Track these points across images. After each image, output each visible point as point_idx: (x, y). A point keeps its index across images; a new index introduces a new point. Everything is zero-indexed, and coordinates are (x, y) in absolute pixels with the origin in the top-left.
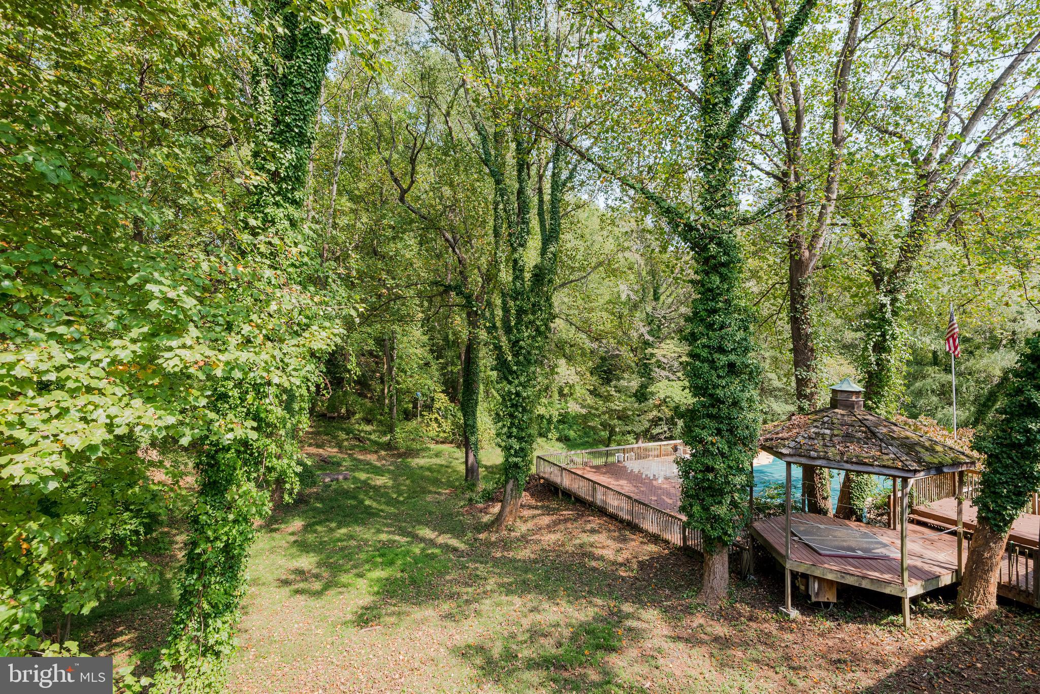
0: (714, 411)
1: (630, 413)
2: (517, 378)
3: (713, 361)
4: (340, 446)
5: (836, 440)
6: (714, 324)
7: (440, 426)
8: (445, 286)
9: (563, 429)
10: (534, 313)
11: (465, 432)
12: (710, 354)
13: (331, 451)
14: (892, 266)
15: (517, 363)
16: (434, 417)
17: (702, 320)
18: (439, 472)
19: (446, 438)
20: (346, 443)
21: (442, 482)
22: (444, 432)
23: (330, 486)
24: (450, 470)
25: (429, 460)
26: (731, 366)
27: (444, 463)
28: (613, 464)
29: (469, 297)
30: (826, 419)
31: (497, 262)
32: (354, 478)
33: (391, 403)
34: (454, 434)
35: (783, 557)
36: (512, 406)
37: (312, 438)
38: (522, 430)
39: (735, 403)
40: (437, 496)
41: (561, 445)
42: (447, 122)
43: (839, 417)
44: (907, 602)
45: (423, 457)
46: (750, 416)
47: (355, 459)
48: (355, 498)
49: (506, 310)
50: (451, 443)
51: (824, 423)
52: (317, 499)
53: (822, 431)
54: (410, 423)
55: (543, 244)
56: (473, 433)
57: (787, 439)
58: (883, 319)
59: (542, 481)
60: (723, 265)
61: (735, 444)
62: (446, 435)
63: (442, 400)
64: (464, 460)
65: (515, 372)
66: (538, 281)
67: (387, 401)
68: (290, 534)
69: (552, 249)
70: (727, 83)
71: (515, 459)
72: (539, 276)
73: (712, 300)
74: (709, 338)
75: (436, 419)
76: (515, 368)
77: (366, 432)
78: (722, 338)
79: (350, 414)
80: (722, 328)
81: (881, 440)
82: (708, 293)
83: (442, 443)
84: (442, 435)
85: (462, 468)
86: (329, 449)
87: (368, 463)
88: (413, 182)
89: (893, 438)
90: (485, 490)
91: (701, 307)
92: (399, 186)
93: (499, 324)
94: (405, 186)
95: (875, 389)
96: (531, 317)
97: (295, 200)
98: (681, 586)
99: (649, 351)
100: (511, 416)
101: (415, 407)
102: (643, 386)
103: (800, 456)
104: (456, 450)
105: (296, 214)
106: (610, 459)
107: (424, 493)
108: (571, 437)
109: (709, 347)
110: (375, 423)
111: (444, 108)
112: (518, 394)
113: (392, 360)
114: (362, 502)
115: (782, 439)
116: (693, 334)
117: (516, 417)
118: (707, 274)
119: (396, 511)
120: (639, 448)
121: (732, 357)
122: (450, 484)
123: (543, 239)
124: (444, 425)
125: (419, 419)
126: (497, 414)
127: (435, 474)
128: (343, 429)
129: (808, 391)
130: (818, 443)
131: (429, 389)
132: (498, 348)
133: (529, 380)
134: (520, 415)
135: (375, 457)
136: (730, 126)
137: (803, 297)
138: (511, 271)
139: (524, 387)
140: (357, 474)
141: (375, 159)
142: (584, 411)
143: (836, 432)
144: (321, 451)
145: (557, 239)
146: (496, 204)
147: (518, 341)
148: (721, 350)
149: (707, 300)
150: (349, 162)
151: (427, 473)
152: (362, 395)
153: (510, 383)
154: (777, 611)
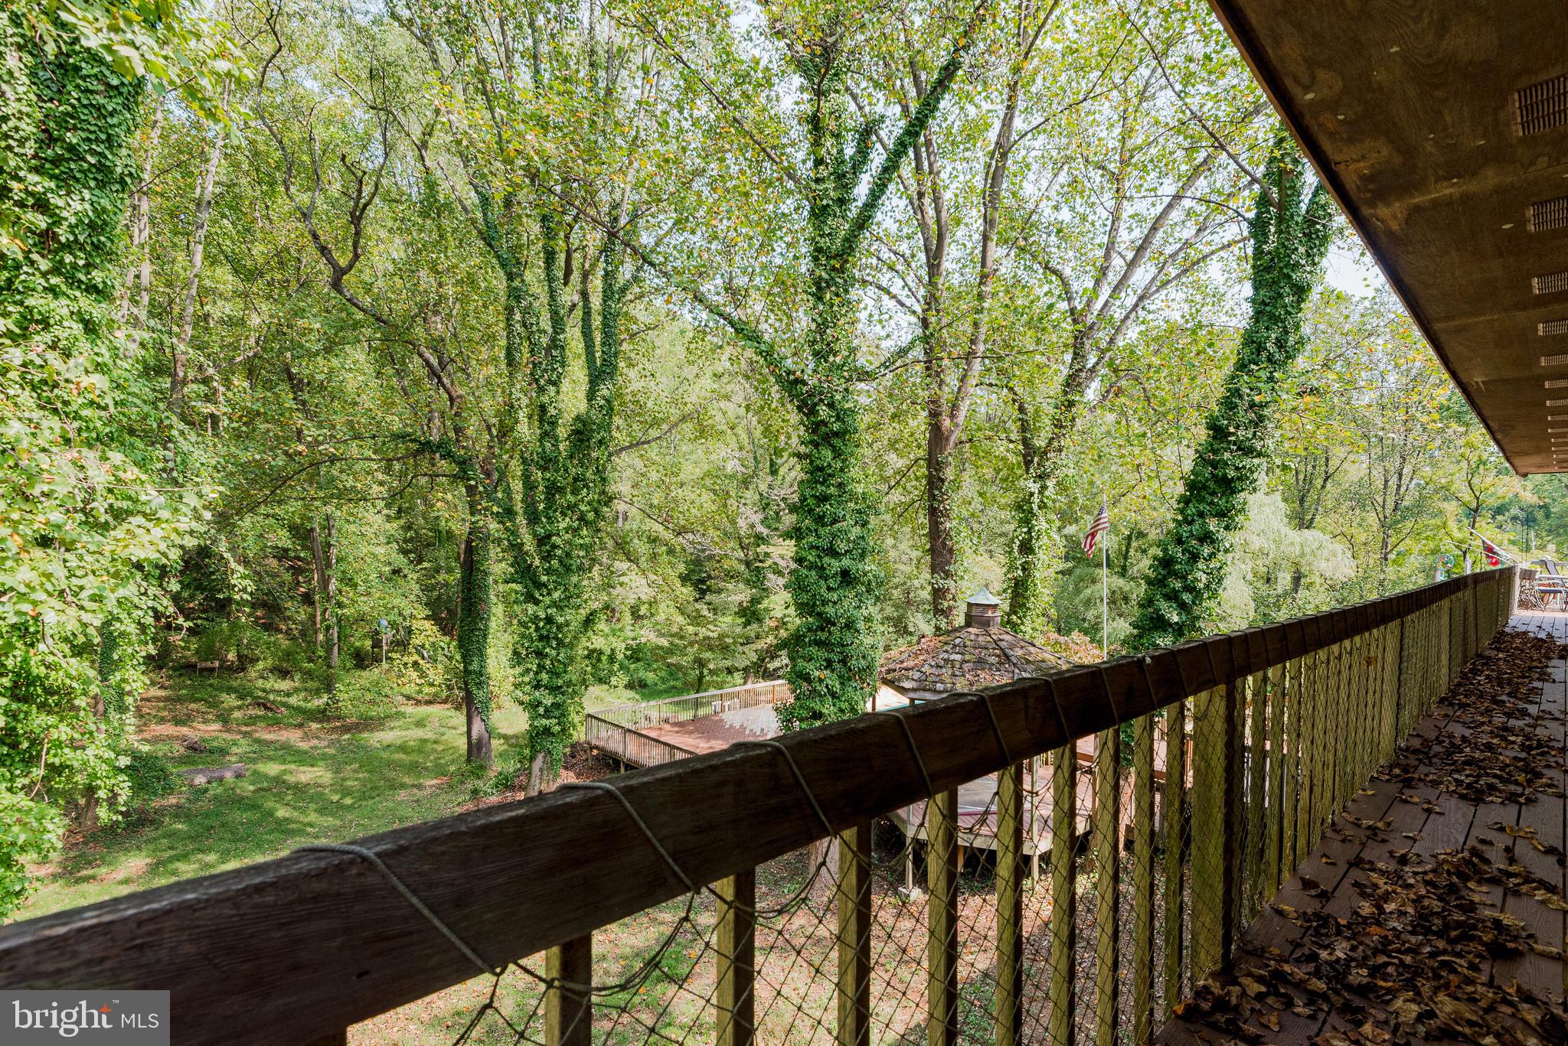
0: (822, 636)
1: (729, 641)
2: (549, 594)
3: (822, 568)
4: (224, 719)
5: (966, 667)
6: (824, 516)
7: (423, 675)
8: (421, 443)
9: (637, 670)
10: (575, 492)
11: (466, 684)
12: (819, 557)
13: (207, 730)
14: (1043, 444)
15: (549, 572)
16: (410, 660)
17: (810, 511)
18: (420, 751)
19: (436, 695)
20: (237, 714)
21: (426, 769)
22: (432, 685)
23: (206, 791)
24: (440, 748)
25: (404, 733)
26: (845, 573)
27: (430, 736)
28: (706, 717)
29: (464, 462)
30: (958, 641)
31: (512, 407)
32: (255, 772)
33: (328, 640)
34: (450, 688)
35: (904, 822)
36: (541, 638)
37: (164, 708)
38: (558, 675)
39: (850, 625)
40: (415, 791)
41: (631, 694)
42: (422, 158)
43: (973, 637)
44: (1036, 860)
45: (392, 729)
46: (868, 641)
47: (258, 741)
48: (255, 807)
49: (529, 486)
50: (445, 702)
51: (955, 646)
52: (177, 816)
53: (952, 657)
54: (365, 674)
55: (591, 382)
56: (479, 685)
57: (912, 669)
58: (1031, 511)
59: (595, 752)
60: (836, 434)
61: (849, 679)
62: (433, 690)
63: (426, 632)
64: (465, 729)
65: (545, 585)
66: (582, 441)
67: (321, 637)
68: (121, 883)
69: (605, 392)
70: (844, 180)
71: (545, 722)
72: (583, 434)
73: (822, 484)
74: (818, 537)
75: (415, 663)
76: (544, 578)
77: (278, 692)
78: (834, 536)
79: (245, 662)
80: (835, 521)
81: (1015, 665)
82: (817, 474)
83: (429, 703)
84: (426, 690)
85: (462, 744)
86: (202, 727)
87: (286, 747)
88: (356, 256)
89: (1028, 662)
90: (500, 774)
91: (808, 492)
92: (331, 262)
93: (519, 508)
94: (343, 262)
95: (1021, 600)
96: (571, 498)
97: (95, 287)
98: (782, 878)
99: (762, 549)
100: (539, 654)
101: (377, 644)
102: (755, 601)
103: (924, 690)
104: (453, 713)
105: (97, 311)
106: (701, 712)
107: (393, 788)
108: (649, 682)
109: (817, 548)
110: (297, 677)
111: (417, 133)
112: (549, 620)
113: (329, 565)
114: (270, 813)
115: (907, 669)
116: (798, 530)
117: (547, 655)
118: (816, 445)
119: (338, 823)
120: (748, 691)
121: (846, 562)
122: (439, 770)
123: (590, 375)
124: (431, 673)
125: (385, 665)
126: (516, 653)
127: (414, 757)
128: (230, 690)
129: (946, 604)
130: (946, 672)
131: (400, 614)
132: (516, 547)
133: (568, 598)
134: (554, 652)
135: (299, 733)
136: (846, 240)
137: (943, 481)
138: (537, 423)
139: (560, 608)
140: (261, 767)
141: (282, 204)
142: (664, 642)
143: (967, 657)
144: (184, 730)
145: (611, 375)
146: (510, 311)
147: (549, 536)
148: (832, 552)
149: (817, 482)
150: (229, 200)
151: (399, 756)
152: (269, 627)
153: (537, 602)
154: (896, 893)
